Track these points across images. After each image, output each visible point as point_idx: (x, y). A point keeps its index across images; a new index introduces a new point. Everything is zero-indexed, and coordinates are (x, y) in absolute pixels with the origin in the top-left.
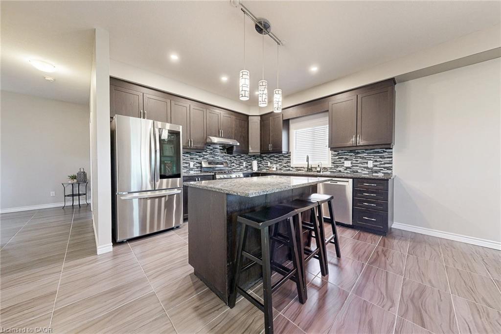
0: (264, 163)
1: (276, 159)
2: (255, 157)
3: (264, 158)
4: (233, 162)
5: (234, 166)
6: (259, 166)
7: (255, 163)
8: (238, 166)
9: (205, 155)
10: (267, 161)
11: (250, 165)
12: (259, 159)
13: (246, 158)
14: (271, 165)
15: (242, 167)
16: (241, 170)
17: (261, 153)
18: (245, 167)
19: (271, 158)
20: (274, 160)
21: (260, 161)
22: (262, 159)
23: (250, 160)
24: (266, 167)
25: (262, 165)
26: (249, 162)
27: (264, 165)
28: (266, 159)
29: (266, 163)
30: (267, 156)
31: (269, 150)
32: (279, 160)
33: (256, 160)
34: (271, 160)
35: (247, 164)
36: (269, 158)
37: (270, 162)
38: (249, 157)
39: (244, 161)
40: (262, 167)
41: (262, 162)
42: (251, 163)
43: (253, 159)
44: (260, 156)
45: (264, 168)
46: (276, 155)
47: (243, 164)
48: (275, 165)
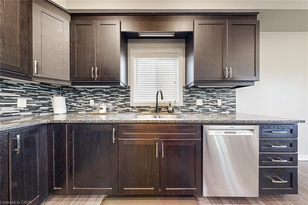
0: (81, 101)
1: (105, 95)
2: (61, 90)
3: (82, 93)
6: (72, 106)
10: (88, 98)
11: (44, 105)
12: (72, 94)
14: (97, 104)
15: (7, 110)
17: (73, 84)
18: (24, 108)
19: (96, 93)
20: (102, 97)
21: (72, 97)
22: (78, 95)
23: (44, 94)
24: (87, 108)
25: (77, 104)
26: (40, 99)
27: (81, 105)
28: (87, 95)
29: (87, 101)
30: (87, 91)
31: (93, 78)
32: (110, 96)
33: (63, 95)
34: (95, 96)
35: (34, 102)
36: (93, 93)
37: (93, 100)
38: (43, 90)
39: (22, 96)
40: (78, 108)
41: (79, 100)
42: (47, 100)
43: (55, 94)
44: (71, 88)
45: (82, 109)
46: (105, 90)
47: (15, 102)
48: (104, 105)
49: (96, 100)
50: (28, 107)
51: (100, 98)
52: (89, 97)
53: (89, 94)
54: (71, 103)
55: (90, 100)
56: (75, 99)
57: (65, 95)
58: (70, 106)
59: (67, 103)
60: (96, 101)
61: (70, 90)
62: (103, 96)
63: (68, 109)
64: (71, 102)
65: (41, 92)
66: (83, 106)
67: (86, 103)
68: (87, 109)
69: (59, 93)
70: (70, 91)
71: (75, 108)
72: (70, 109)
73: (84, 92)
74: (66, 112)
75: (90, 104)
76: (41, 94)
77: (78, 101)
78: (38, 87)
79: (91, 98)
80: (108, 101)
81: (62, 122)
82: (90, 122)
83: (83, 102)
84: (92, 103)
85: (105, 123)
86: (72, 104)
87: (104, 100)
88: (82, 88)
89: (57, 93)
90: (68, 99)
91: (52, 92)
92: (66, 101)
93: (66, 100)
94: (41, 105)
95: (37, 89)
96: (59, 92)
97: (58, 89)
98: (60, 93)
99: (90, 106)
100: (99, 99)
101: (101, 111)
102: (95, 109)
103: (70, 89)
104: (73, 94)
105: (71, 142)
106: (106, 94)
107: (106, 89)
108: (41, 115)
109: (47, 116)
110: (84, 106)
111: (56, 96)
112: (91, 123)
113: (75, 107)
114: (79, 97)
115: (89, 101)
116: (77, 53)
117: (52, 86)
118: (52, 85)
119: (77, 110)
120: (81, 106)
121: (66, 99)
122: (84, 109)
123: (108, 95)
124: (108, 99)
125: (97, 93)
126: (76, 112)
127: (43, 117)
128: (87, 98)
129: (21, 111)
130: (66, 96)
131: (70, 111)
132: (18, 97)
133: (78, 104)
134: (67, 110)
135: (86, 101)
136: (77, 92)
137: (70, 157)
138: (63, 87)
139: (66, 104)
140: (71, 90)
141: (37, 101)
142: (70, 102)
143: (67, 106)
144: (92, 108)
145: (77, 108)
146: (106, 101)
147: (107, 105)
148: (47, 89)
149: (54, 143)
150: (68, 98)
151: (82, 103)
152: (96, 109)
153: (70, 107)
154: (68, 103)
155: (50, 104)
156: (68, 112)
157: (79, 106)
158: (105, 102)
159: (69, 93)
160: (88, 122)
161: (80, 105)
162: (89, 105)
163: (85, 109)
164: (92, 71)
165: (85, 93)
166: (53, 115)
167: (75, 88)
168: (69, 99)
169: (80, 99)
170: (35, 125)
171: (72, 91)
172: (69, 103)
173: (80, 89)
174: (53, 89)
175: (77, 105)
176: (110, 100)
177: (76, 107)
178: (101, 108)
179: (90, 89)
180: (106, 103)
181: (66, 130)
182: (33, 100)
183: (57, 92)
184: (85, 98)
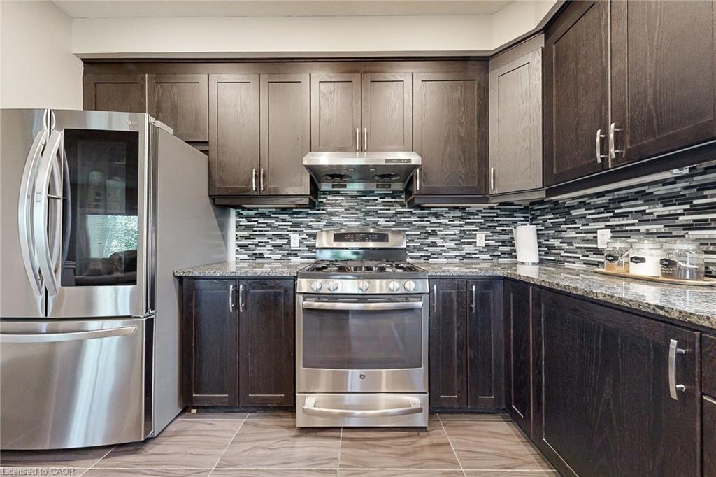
0: (573, 234)
1: (659, 210)
2: (531, 212)
3: (574, 213)
4: (434, 234)
5: (434, 244)
6: (551, 247)
7: (526, 237)
8: (453, 245)
9: (331, 214)
10: (592, 226)
11: (504, 243)
12: (550, 218)
13: (486, 219)
15: (468, 249)
16: (464, 257)
17: (550, 192)
18: (483, 248)
19: (622, 208)
20: (646, 217)
21: (551, 225)
22: (564, 220)
23: (504, 223)
24: (588, 253)
25: (561, 243)
26: (500, 233)
27: (573, 245)
28: (587, 217)
29: (588, 235)
30: (589, 203)
31: (599, 161)
32: (687, 212)
33: (533, 222)
34: (616, 216)
35: (493, 238)
36: (607, 208)
37: (610, 230)
38: (504, 215)
39: (480, 228)
40: (565, 252)
41: (565, 231)
42: (508, 234)
43: (520, 221)
44: (549, 202)
45: (575, 257)
46: (659, 190)
47: (474, 239)
48: (651, 246)
49: (618, 229)
50: (487, 246)
51: (636, 221)
52: (595, 220)
53: (593, 211)
54: (548, 241)
55: (598, 231)
56: (556, 229)
57: (538, 222)
58: (547, 246)
59: (540, 241)
60: (618, 232)
61: (546, 208)
62: (652, 213)
63: (543, 253)
64: (548, 237)
65: (500, 221)
66: (577, 248)
67: (586, 241)
68: (588, 256)
69: (526, 219)
70: (546, 211)
71: (557, 252)
72: (546, 254)
73: (580, 208)
74: (538, 261)
75: (597, 244)
76: (500, 223)
77: (565, 235)
78: (496, 211)
79: (602, 225)
80: (675, 233)
81: (523, 279)
82: (579, 293)
83: (576, 238)
84: (604, 238)
85: (631, 308)
86: (552, 242)
87: (659, 227)
88: (574, 198)
89: (523, 219)
90: (542, 230)
91: (515, 217)
92: (538, 234)
93: (540, 232)
94: (501, 244)
95: (495, 215)
96: (527, 215)
97: (525, 210)
98: (528, 217)
99: (597, 248)
100: (633, 225)
101: (636, 270)
102: (613, 258)
103: (547, 206)
104: (552, 216)
105: (539, 328)
106: (664, 206)
107: (665, 183)
108: (501, 261)
109: (508, 264)
110: (581, 248)
111: (522, 225)
112: (583, 296)
113: (557, 250)
114: (565, 223)
115: (596, 232)
116: (558, 112)
117: (515, 205)
118: (515, 203)
119: (562, 259)
120: (571, 247)
121: (538, 230)
122: (580, 256)
123: (679, 209)
124: (677, 222)
125: (622, 204)
126: (559, 263)
127: (503, 266)
128: (588, 225)
129: (481, 252)
130: (539, 224)
131: (547, 260)
132: (476, 230)
133: (564, 243)
134: (540, 255)
135: (584, 235)
136: (561, 211)
137: (537, 362)
138: (533, 203)
139: (539, 243)
140: (549, 208)
141: (496, 237)
142: (546, 238)
143: (539, 247)
144: (603, 254)
145: (563, 254)
146: (663, 231)
147: (667, 246)
148: (508, 213)
149: (512, 317)
150: (543, 228)
151: (576, 240)
152: (615, 258)
153: (546, 249)
154: (542, 240)
155: (511, 243)
156: (541, 262)
157: (567, 247)
158: (660, 235)
159: (544, 215)
160: (574, 292)
161: (570, 244)
162: (595, 246)
163: (584, 256)
164: (598, 140)
165: (582, 211)
166: (516, 264)
167: (557, 203)
168: (544, 230)
169: (568, 228)
170: (489, 276)
171: (552, 209)
172: (545, 241)
173: (568, 203)
174: (516, 211)
175: (561, 245)
176: (688, 227)
177: (560, 250)
178: (636, 258)
179: (598, 197)
180: (661, 240)
181: (529, 297)
182: (491, 234)
183: (523, 217)
184: (583, 225)
